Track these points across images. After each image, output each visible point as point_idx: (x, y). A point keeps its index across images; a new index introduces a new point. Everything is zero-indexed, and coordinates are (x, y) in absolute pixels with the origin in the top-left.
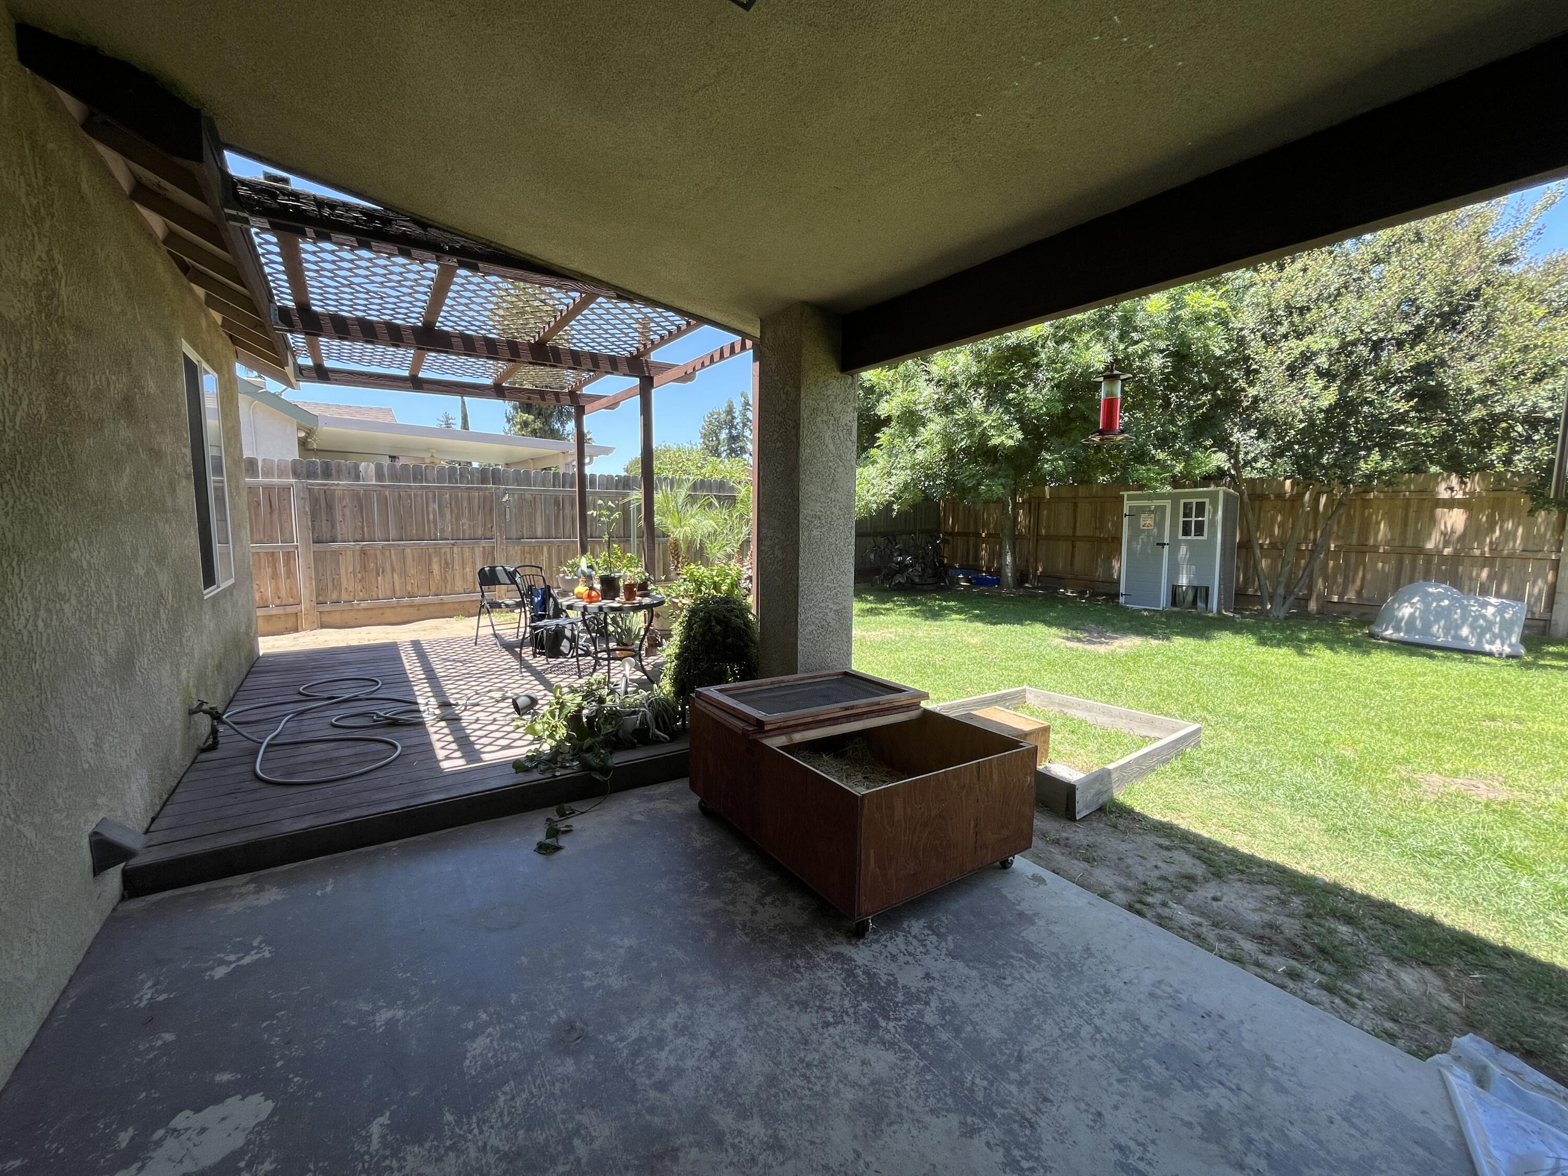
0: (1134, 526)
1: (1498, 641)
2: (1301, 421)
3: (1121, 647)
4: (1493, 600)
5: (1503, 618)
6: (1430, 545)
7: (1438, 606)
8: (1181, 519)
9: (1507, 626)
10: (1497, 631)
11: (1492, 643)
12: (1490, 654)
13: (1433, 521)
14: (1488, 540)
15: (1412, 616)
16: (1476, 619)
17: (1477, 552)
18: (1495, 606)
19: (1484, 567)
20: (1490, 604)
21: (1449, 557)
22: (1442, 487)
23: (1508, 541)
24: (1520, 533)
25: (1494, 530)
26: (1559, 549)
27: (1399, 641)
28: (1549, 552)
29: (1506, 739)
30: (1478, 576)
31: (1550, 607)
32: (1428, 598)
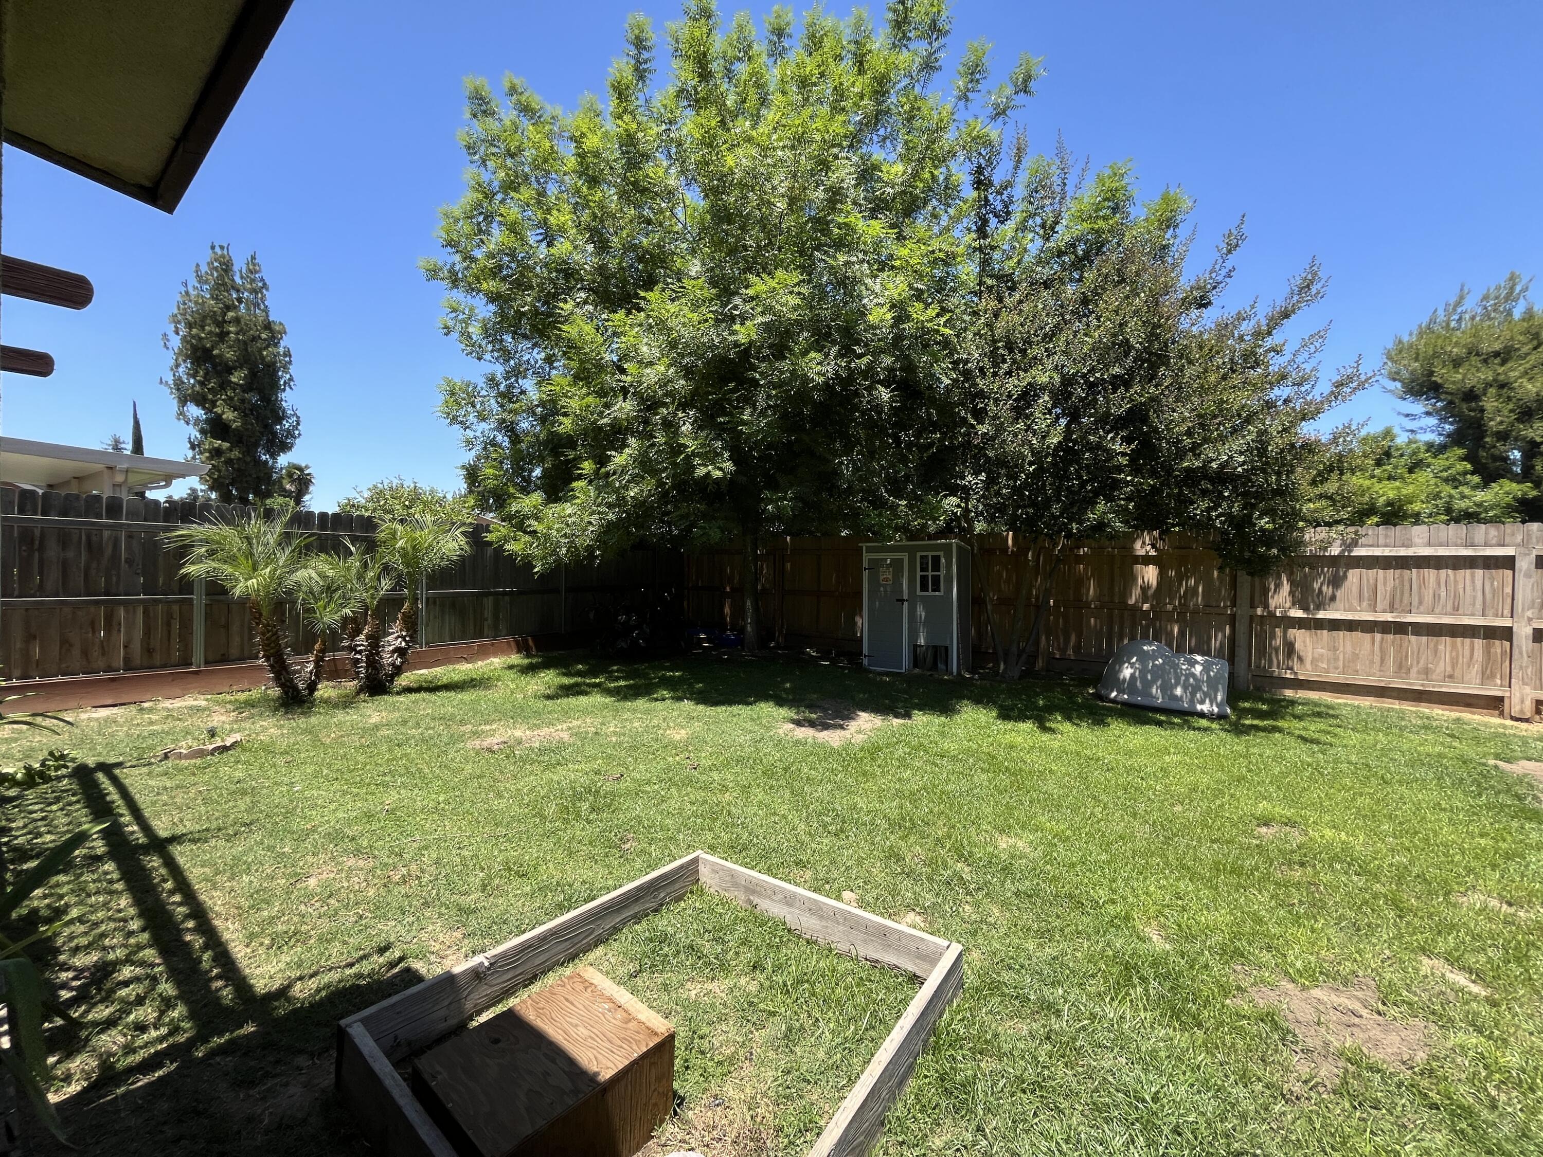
0: (874, 580)
1: (1207, 701)
2: (1031, 464)
3: (859, 732)
4: (1199, 658)
5: (1209, 676)
6: (1132, 601)
7: (1154, 665)
8: (919, 574)
9: (1213, 684)
10: (1206, 690)
11: (1202, 702)
12: (1202, 715)
13: (1134, 578)
14: (1177, 595)
15: (1133, 677)
16: (1187, 679)
17: (1170, 607)
18: (1202, 664)
19: (1177, 621)
20: (1197, 662)
21: (1148, 612)
22: (1138, 545)
23: (1192, 597)
24: (1200, 589)
25: (1181, 584)
26: (1234, 605)
27: (1124, 704)
28: (1225, 607)
29: (1302, 865)
30: (1172, 631)
31: (1232, 660)
32: (1144, 657)
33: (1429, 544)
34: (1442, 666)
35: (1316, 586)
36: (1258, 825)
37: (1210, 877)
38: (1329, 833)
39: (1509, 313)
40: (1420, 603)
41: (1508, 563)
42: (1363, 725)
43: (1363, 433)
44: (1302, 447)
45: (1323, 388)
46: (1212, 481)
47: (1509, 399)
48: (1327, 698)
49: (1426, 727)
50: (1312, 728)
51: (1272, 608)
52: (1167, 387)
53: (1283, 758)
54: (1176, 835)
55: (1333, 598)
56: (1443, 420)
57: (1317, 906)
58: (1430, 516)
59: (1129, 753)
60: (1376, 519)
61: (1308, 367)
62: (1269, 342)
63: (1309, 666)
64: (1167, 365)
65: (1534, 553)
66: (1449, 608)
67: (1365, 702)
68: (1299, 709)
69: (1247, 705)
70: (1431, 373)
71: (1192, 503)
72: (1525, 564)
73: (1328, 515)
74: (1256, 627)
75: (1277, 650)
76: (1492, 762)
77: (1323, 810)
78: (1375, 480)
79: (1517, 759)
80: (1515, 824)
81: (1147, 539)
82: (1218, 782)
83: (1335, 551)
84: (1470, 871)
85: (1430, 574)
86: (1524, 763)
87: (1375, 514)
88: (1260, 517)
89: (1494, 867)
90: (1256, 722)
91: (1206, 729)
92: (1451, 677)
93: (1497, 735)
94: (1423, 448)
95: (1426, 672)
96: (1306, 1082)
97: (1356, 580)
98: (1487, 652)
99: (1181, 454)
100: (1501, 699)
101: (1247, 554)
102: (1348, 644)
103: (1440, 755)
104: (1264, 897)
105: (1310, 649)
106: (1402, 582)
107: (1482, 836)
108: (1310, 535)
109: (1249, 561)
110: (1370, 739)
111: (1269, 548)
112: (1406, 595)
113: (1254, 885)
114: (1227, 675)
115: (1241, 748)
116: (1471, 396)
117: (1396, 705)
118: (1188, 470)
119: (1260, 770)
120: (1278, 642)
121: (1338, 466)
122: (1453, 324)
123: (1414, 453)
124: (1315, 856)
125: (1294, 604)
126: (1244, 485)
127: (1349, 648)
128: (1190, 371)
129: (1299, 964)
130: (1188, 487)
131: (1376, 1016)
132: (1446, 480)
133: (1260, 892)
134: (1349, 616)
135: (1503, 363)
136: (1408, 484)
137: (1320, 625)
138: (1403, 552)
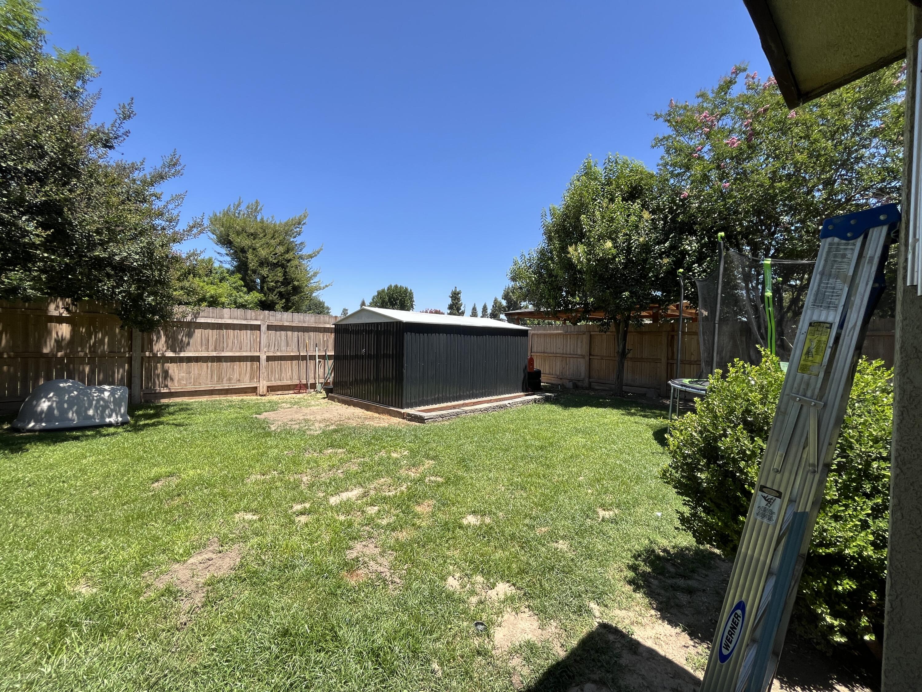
1: (114, 415)
4: (107, 387)
5: (114, 398)
6: (46, 350)
7: (70, 397)
9: (118, 403)
10: (112, 407)
11: (110, 416)
12: (110, 425)
13: (49, 333)
14: (88, 345)
15: (50, 408)
16: (98, 401)
17: (82, 354)
18: (109, 391)
19: (88, 364)
20: (106, 390)
21: (62, 358)
22: (52, 307)
23: (100, 346)
24: (106, 340)
25: (91, 338)
26: (130, 350)
27: (42, 430)
28: (124, 352)
29: (179, 495)
30: (84, 370)
31: (130, 386)
32: (60, 392)
33: (230, 318)
34: (236, 376)
35: (180, 337)
36: (153, 483)
37: (124, 528)
38: (191, 473)
39: (256, 218)
40: (227, 346)
41: (258, 327)
42: (204, 411)
43: (202, 257)
44: (172, 258)
45: (181, 227)
46: (114, 268)
47: (256, 256)
48: (186, 400)
49: (230, 406)
50: (180, 418)
51: (155, 351)
52: (79, 195)
53: (165, 439)
54: (96, 511)
55: (188, 344)
56: (233, 259)
57: (188, 514)
58: (228, 305)
59: (51, 467)
60: (206, 304)
61: (175, 212)
62: (152, 190)
63: (176, 384)
64: (78, 178)
65: (267, 324)
66: (238, 349)
67: (204, 399)
68: (172, 409)
69: (141, 412)
70: (228, 235)
71: (100, 281)
72: (264, 328)
73: (185, 298)
74: (146, 365)
75: (158, 376)
76: (254, 416)
77: (188, 461)
78: (205, 283)
79: (262, 412)
80: (263, 440)
81: (61, 304)
82: (126, 464)
83: (189, 318)
84: (250, 466)
85: (231, 332)
86: (265, 413)
87: (205, 301)
88: (148, 296)
89: (258, 461)
90: (146, 422)
91: (113, 434)
92: (239, 380)
93: (256, 404)
94: (225, 271)
95: (230, 379)
96: (189, 612)
97: (199, 335)
98: (252, 366)
99: (92, 246)
100: (256, 387)
101: (140, 318)
102: (196, 368)
103: (236, 418)
104: (159, 524)
105: (177, 374)
106: (220, 336)
107: (253, 449)
108: (176, 309)
109: (141, 323)
110: (207, 417)
111: (154, 315)
112: (222, 343)
113: (152, 520)
114: (127, 396)
115: (139, 440)
116: (243, 251)
117: (217, 398)
118: (97, 258)
119: (152, 450)
120: (159, 371)
121: (192, 272)
122: (237, 215)
123: (222, 273)
124: (185, 487)
125: (168, 348)
126: (138, 275)
127: (196, 372)
128: (97, 190)
129: (181, 551)
130: (96, 269)
131: (219, 555)
132: (234, 288)
133: (156, 522)
134: (197, 354)
135: (254, 239)
136: (220, 288)
137: (182, 360)
138: (220, 321)
